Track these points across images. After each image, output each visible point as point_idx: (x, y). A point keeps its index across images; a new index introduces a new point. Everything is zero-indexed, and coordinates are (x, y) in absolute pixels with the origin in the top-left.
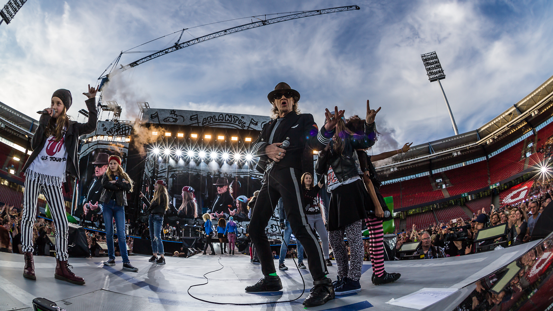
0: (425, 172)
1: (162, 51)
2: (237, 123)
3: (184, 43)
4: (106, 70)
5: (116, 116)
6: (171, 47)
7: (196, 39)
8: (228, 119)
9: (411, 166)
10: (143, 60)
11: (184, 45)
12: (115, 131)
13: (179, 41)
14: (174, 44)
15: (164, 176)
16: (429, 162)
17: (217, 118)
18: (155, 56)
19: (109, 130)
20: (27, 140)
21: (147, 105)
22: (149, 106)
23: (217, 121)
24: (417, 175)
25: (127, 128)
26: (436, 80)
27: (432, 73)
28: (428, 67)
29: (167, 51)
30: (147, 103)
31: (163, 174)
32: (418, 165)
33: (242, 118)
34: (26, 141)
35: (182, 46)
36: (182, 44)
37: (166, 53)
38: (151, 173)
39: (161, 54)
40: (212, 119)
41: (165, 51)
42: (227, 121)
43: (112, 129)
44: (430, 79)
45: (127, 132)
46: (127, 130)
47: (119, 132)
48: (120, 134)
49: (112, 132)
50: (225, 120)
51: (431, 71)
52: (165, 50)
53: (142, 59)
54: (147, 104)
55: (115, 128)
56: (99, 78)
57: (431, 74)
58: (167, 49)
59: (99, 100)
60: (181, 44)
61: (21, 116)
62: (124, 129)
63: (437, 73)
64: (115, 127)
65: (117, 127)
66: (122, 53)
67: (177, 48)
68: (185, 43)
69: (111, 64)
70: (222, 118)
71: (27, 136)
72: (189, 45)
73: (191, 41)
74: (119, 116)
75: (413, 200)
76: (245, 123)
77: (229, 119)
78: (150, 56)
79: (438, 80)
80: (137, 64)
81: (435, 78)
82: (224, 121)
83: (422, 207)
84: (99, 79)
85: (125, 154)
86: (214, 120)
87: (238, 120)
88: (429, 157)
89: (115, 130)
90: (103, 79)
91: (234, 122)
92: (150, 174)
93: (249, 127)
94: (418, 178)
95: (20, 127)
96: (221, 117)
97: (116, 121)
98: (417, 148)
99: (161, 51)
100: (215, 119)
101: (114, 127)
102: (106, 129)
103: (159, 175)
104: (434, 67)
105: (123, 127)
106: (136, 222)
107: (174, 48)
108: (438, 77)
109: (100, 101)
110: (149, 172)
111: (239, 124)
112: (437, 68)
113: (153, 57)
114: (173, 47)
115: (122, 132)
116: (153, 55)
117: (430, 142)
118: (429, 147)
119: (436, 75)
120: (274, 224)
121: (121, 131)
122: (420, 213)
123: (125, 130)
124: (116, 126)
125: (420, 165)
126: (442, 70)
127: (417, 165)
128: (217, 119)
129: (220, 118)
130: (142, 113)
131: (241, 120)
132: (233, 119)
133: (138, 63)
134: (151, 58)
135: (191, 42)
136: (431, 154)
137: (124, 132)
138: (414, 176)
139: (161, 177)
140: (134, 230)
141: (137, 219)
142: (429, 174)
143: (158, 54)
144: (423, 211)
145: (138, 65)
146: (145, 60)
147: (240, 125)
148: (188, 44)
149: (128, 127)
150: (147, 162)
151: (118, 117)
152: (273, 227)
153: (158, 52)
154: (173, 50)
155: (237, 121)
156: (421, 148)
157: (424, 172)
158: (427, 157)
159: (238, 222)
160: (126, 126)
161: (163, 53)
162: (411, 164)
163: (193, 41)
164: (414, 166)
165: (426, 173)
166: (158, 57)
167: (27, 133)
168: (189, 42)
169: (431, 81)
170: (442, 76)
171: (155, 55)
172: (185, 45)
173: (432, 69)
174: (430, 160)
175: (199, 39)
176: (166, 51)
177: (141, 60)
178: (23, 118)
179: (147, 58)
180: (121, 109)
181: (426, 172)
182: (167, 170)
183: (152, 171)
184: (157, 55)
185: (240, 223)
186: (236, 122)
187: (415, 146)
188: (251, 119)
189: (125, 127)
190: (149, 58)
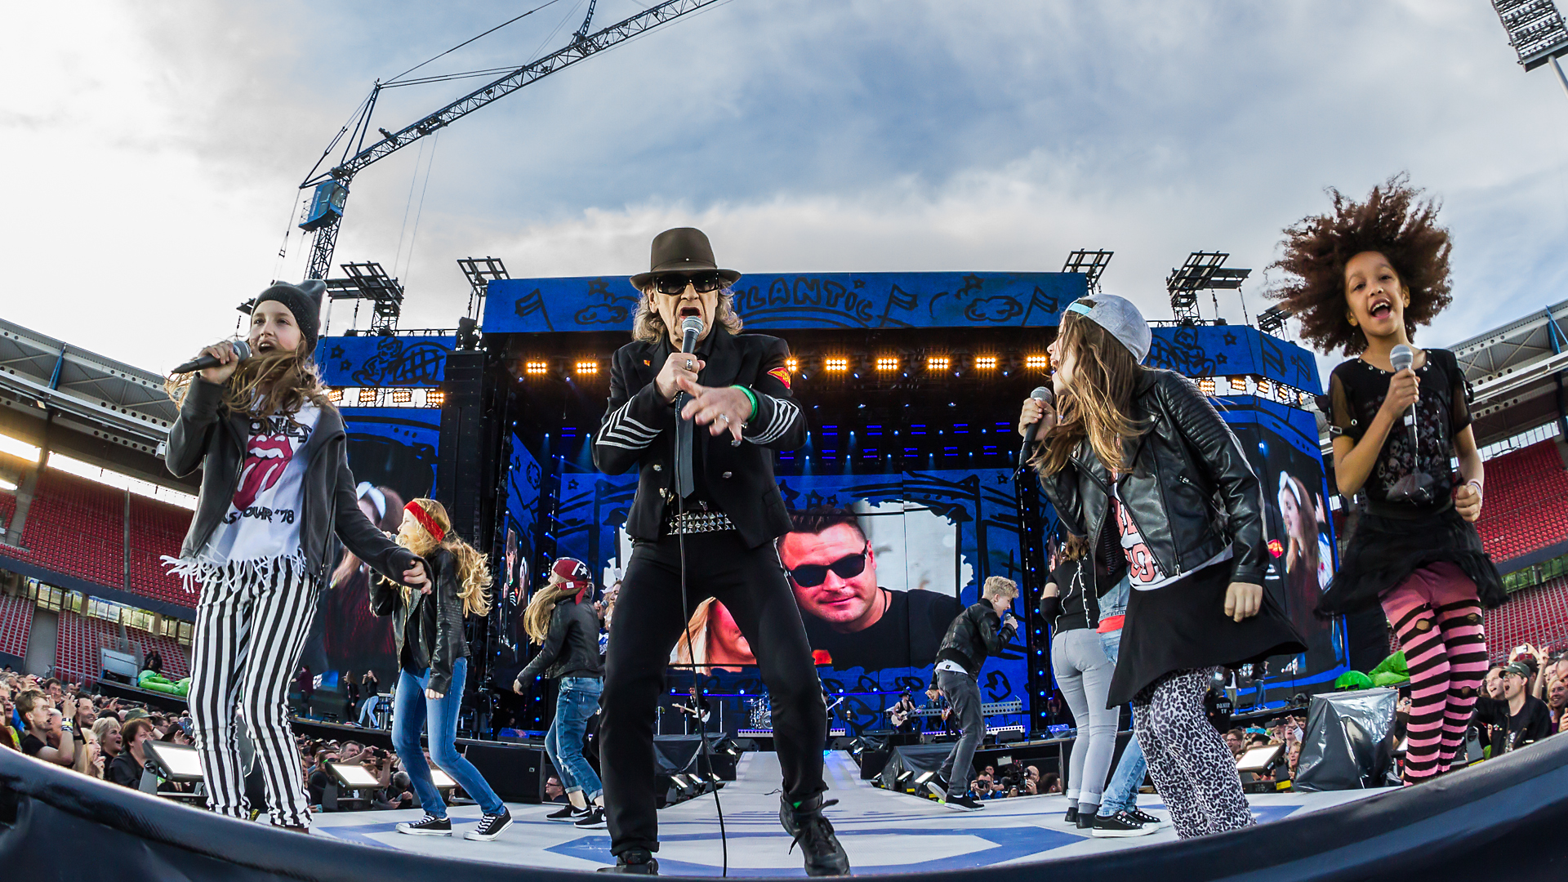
0: (1541, 425)
1: (531, 66)
2: (841, 307)
3: (607, 31)
4: (326, 154)
5: (383, 315)
6: (563, 50)
7: (650, 11)
8: (806, 297)
9: (1492, 409)
10: (464, 105)
11: (610, 38)
12: (383, 370)
13: (587, 23)
14: (569, 39)
15: (583, 521)
16: (1552, 387)
17: (764, 293)
18: (505, 88)
19: (360, 368)
20: (45, 416)
21: (499, 269)
22: (504, 271)
23: (767, 306)
24: (1514, 441)
25: (429, 356)
26: (1544, 60)
27: (1524, 36)
28: (1508, 14)
29: (547, 64)
30: (499, 260)
31: (580, 514)
32: (1515, 401)
33: (856, 287)
34: (40, 420)
35: (601, 42)
36: (601, 33)
37: (547, 71)
38: (533, 512)
39: (527, 78)
40: (745, 300)
41: (540, 67)
42: (803, 302)
43: (373, 364)
44: (1522, 59)
45: (430, 368)
46: (431, 361)
47: (399, 372)
48: (405, 377)
49: (373, 374)
50: (796, 300)
51: (1523, 28)
52: (539, 62)
53: (459, 102)
54: (496, 264)
55: (385, 358)
56: (305, 183)
57: (1524, 38)
58: (547, 58)
59: (314, 263)
60: (596, 35)
61: (11, 336)
62: (418, 360)
63: (1544, 33)
64: (384, 354)
65: (392, 356)
66: (378, 89)
67: (585, 50)
68: (611, 28)
69: (344, 130)
70: (783, 294)
71: (41, 405)
72: (627, 37)
73: (631, 19)
74: (396, 314)
75: (1505, 540)
76: (870, 305)
77: (810, 293)
78: (487, 89)
79: (1551, 59)
80: (441, 121)
81: (1538, 52)
82: (791, 304)
83: (1537, 565)
84: (303, 186)
85: (431, 448)
86: (753, 303)
87: (843, 295)
88: (1552, 365)
89: (385, 365)
90: (321, 187)
91: (828, 303)
92: (528, 513)
93: (884, 318)
94: (1520, 451)
95: (12, 372)
96: (779, 290)
97: (385, 332)
98: (1508, 336)
99: (525, 69)
100: (756, 299)
101: (378, 356)
102: (349, 365)
103: (562, 518)
104: (1528, 9)
105: (414, 355)
106: (481, 690)
107: (574, 52)
108: (1550, 47)
109: (316, 267)
110: (525, 507)
111: (849, 309)
112: (1541, 14)
113: (498, 91)
114: (568, 49)
115: (413, 370)
116: (498, 83)
117: (1549, 308)
118: (1548, 325)
119: (1540, 39)
120: (998, 672)
121: (408, 367)
122: (1533, 587)
123: (424, 363)
124: (385, 349)
125: (1521, 398)
126: (1558, 17)
127: (1510, 402)
128: (763, 301)
129: (775, 295)
130: (484, 299)
131: (855, 296)
132: (824, 293)
133: (445, 117)
134: (491, 95)
135: (633, 24)
136: (1556, 353)
137: (419, 372)
138: (1505, 444)
139: (572, 522)
140: (472, 721)
141: (483, 679)
142: (1556, 432)
143: (518, 78)
144: (1543, 580)
145: (446, 124)
146: (471, 104)
147: (853, 313)
148: (625, 31)
149: (435, 352)
150: (515, 473)
151: (392, 318)
152: (996, 683)
153: (517, 73)
154: (571, 59)
155: (842, 300)
156: (1522, 335)
157: (1538, 426)
158: (1546, 367)
159: (867, 671)
160: (425, 348)
161: (533, 74)
162: (1491, 401)
163: (642, 21)
164: (1502, 406)
165: (1547, 427)
166: (517, 88)
167: (42, 393)
168: (625, 24)
169: (1529, 67)
170: (1562, 41)
171: (505, 83)
172: (613, 36)
173: (1523, 22)
174: (1557, 377)
175: (662, 10)
176: (545, 64)
177: (454, 105)
178: (22, 340)
179: (478, 96)
180: (402, 290)
181: (1545, 423)
182: (592, 496)
183: (535, 505)
184: (511, 83)
185: (873, 675)
186: (834, 305)
187: (1499, 329)
188: (891, 288)
189: (423, 353)
190: (484, 96)
